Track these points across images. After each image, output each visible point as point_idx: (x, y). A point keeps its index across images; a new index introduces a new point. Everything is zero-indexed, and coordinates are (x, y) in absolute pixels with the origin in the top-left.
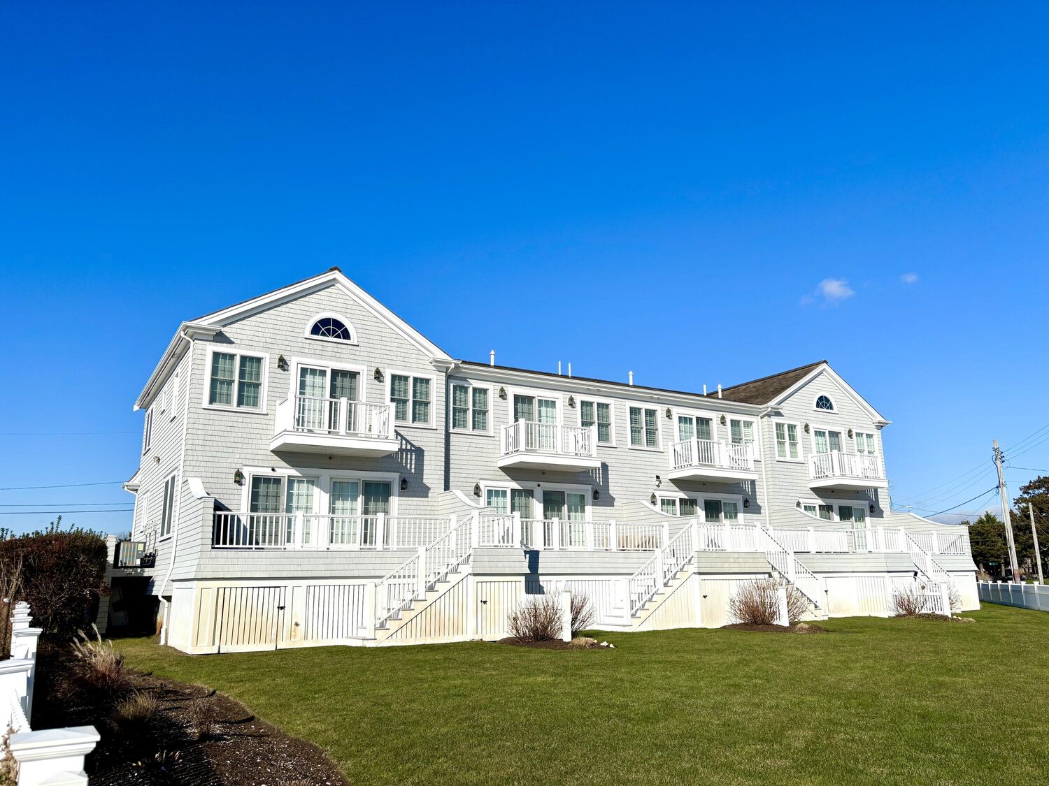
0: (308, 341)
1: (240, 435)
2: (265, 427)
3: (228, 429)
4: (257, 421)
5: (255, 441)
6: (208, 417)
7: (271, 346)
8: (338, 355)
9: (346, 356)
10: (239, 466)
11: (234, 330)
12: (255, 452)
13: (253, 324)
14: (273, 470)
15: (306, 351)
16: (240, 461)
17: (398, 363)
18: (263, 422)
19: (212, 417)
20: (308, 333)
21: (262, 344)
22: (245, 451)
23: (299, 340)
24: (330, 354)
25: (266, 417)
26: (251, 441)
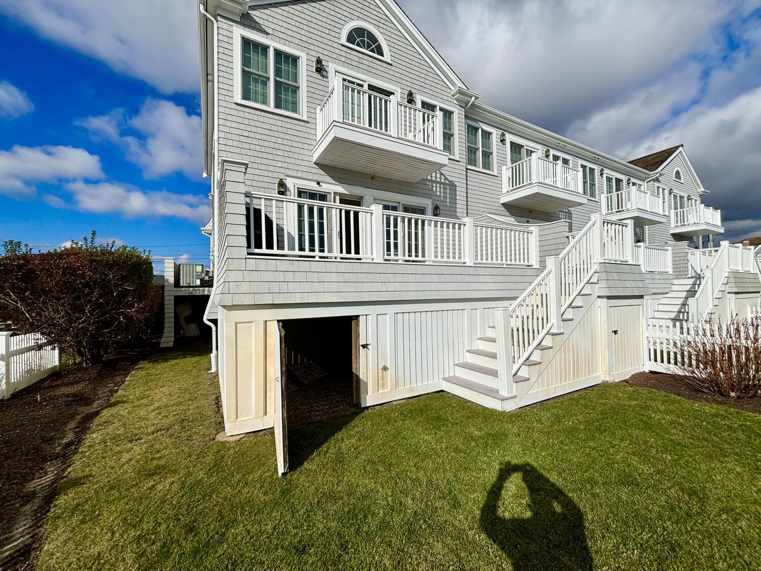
0: (344, 49)
1: (280, 141)
2: (306, 135)
3: (267, 132)
4: (299, 128)
5: (297, 151)
6: (241, 114)
7: (306, 45)
8: (373, 70)
9: (381, 73)
10: (282, 176)
11: (264, 17)
12: (298, 162)
13: (286, 14)
14: (318, 183)
15: (343, 59)
16: (283, 171)
17: (426, 90)
18: (304, 130)
19: (247, 115)
20: (344, 41)
21: (297, 41)
22: (287, 160)
23: (336, 45)
24: (366, 67)
25: (306, 125)
26: (292, 149)
